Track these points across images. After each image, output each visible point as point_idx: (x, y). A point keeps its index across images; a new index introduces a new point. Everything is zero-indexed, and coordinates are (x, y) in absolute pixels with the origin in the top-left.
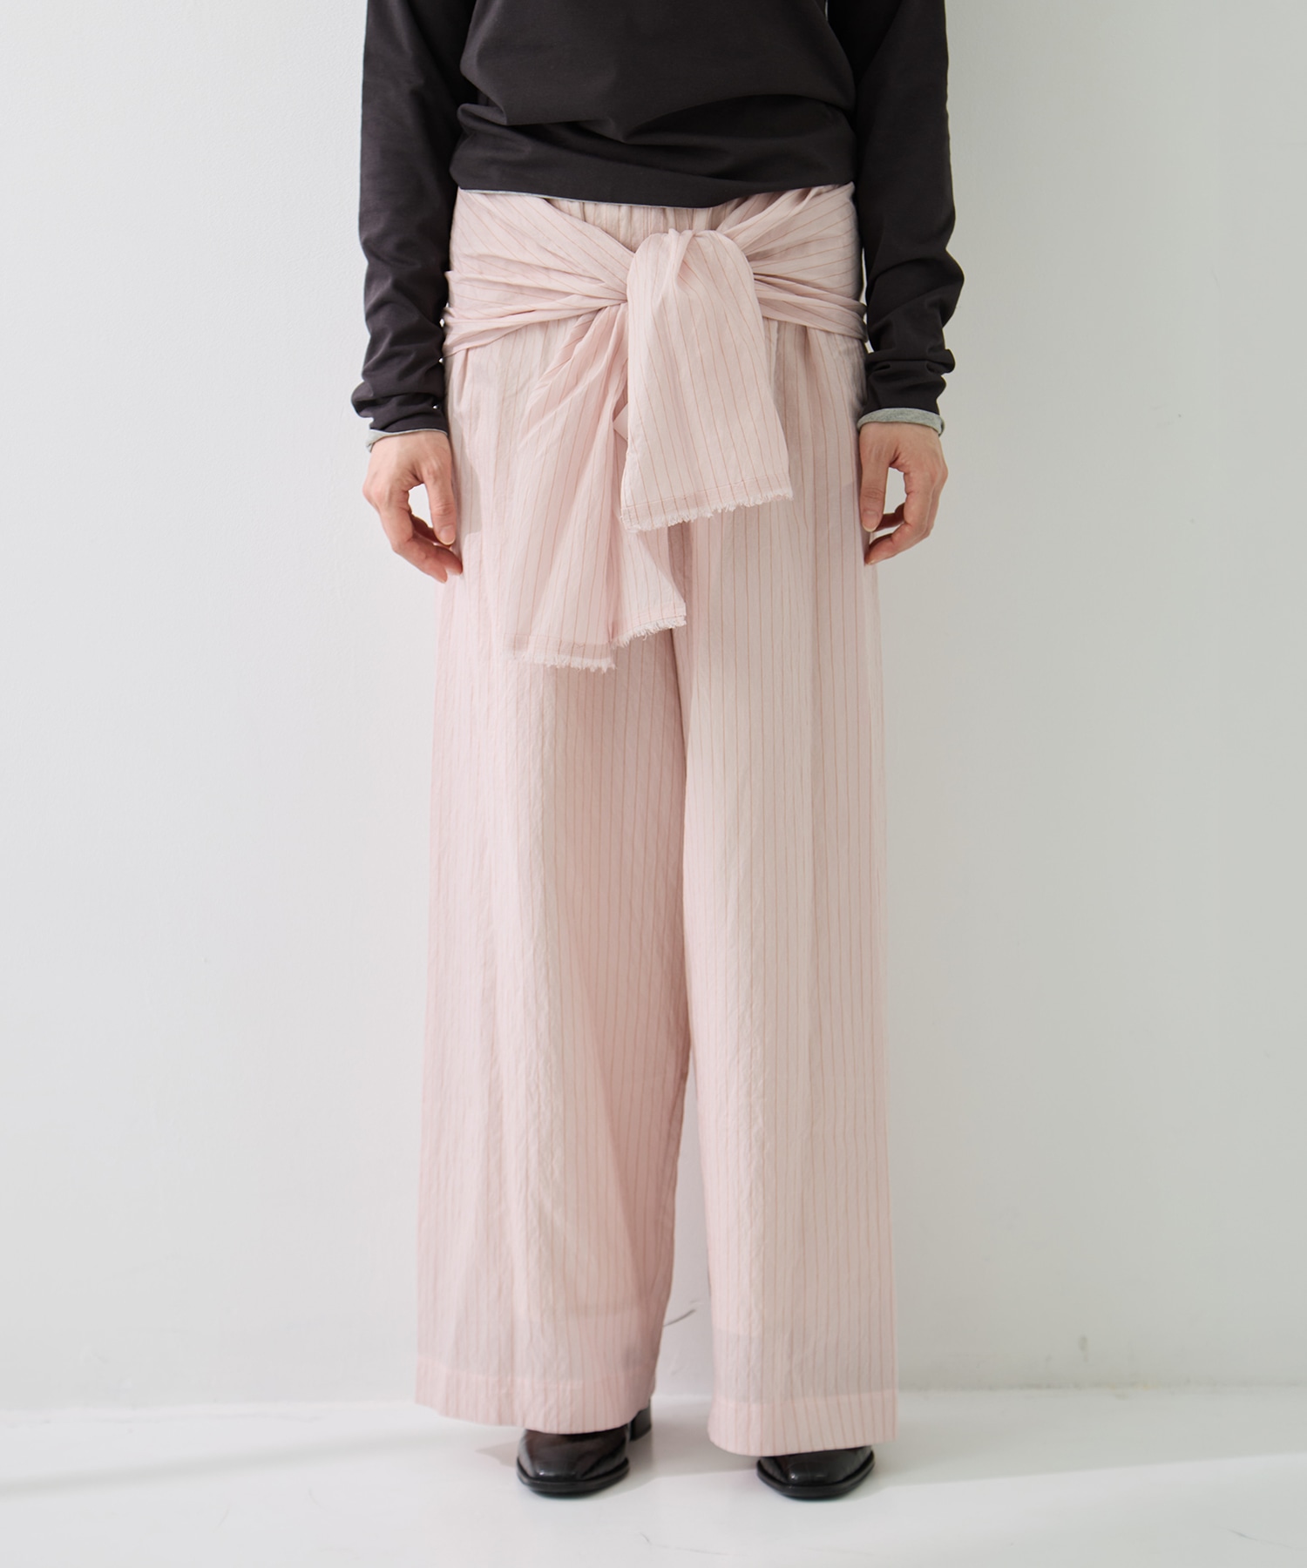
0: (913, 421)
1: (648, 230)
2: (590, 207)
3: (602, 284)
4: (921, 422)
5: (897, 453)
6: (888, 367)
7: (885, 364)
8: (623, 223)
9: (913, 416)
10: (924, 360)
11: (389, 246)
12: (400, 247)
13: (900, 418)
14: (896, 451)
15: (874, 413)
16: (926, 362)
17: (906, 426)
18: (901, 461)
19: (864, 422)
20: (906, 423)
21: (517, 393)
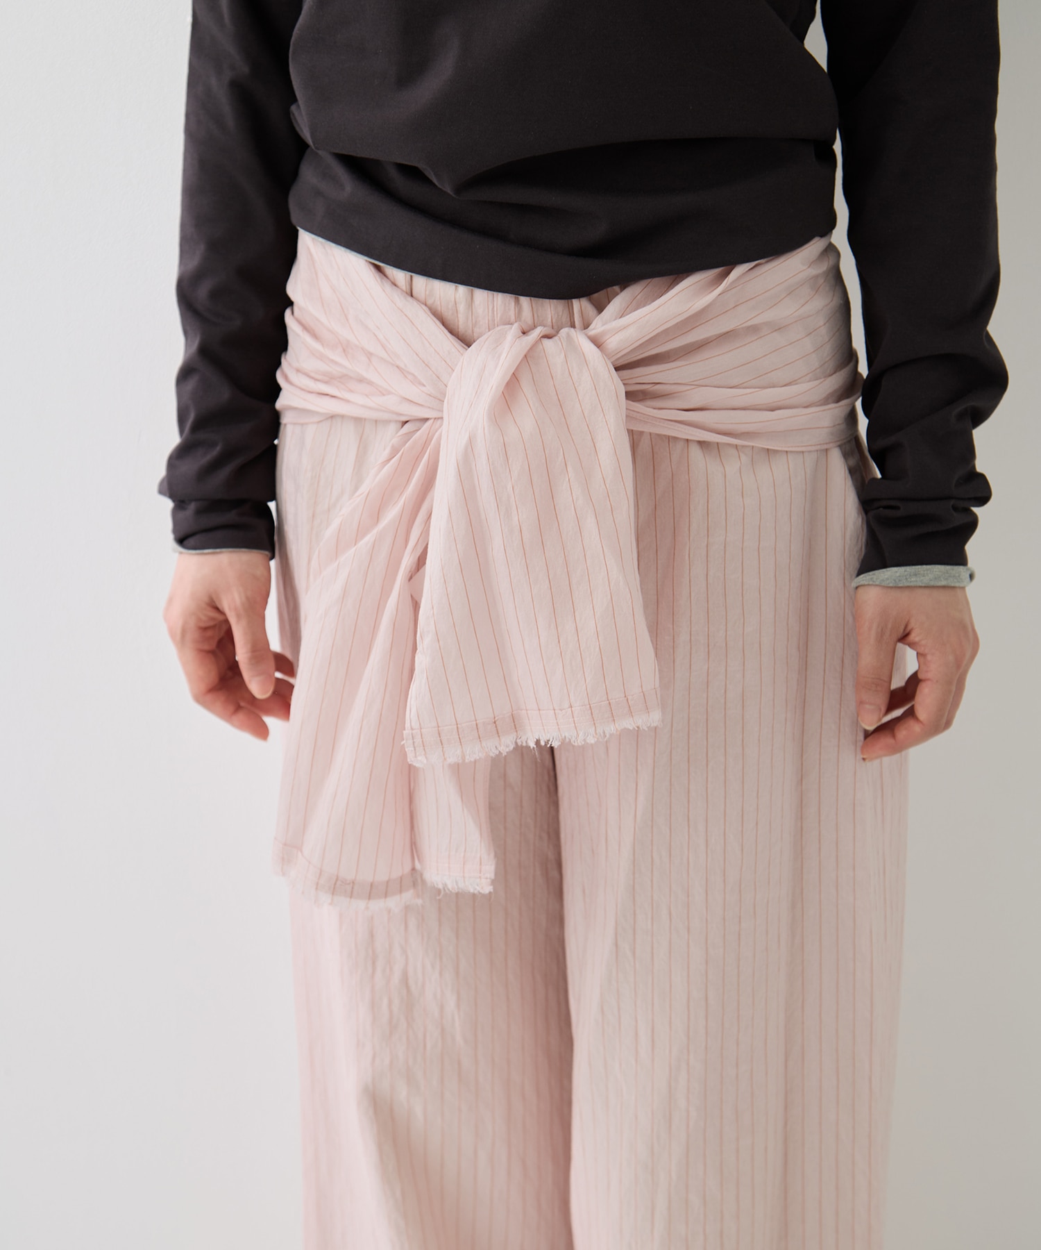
0: (932, 583)
1: (494, 321)
2: (420, 282)
3: (423, 389)
4: (943, 583)
5: (909, 628)
6: (897, 508)
7: (893, 503)
8: (462, 308)
9: (931, 576)
10: (949, 498)
11: (202, 292)
12: (215, 294)
13: (914, 581)
14: (906, 626)
15: (876, 572)
16: (952, 502)
17: (920, 591)
18: (914, 637)
19: (862, 583)
20: (920, 587)
21: (329, 510)
